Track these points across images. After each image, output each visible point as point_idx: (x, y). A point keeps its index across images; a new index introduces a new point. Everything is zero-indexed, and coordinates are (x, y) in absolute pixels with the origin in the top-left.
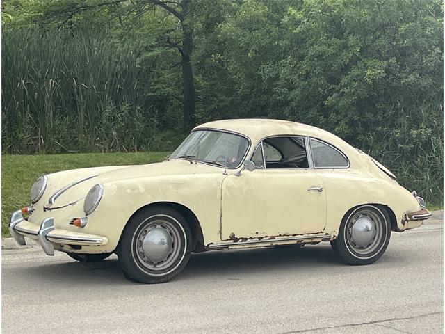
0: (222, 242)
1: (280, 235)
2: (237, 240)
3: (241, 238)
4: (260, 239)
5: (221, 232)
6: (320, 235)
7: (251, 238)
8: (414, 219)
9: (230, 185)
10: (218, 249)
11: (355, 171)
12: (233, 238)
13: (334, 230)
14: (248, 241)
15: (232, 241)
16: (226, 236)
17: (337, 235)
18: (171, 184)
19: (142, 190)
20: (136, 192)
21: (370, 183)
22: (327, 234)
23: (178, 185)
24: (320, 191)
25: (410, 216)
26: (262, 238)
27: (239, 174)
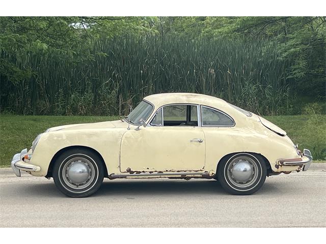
0: (121, 173)
1: (167, 171)
2: (132, 172)
3: (135, 172)
4: (150, 172)
5: (120, 167)
6: (200, 172)
7: (144, 172)
8: (285, 164)
9: (128, 136)
10: (118, 178)
11: (238, 129)
12: (129, 171)
13: (212, 169)
14: (142, 173)
15: (129, 173)
16: (124, 169)
17: (215, 173)
18: (86, 134)
19: (64, 138)
20: (60, 139)
21: (247, 138)
22: (205, 172)
23: (90, 135)
24: (201, 142)
25: (282, 162)
26: (153, 172)
27: (138, 129)
